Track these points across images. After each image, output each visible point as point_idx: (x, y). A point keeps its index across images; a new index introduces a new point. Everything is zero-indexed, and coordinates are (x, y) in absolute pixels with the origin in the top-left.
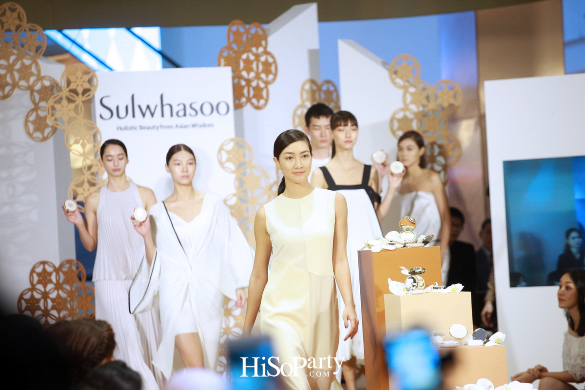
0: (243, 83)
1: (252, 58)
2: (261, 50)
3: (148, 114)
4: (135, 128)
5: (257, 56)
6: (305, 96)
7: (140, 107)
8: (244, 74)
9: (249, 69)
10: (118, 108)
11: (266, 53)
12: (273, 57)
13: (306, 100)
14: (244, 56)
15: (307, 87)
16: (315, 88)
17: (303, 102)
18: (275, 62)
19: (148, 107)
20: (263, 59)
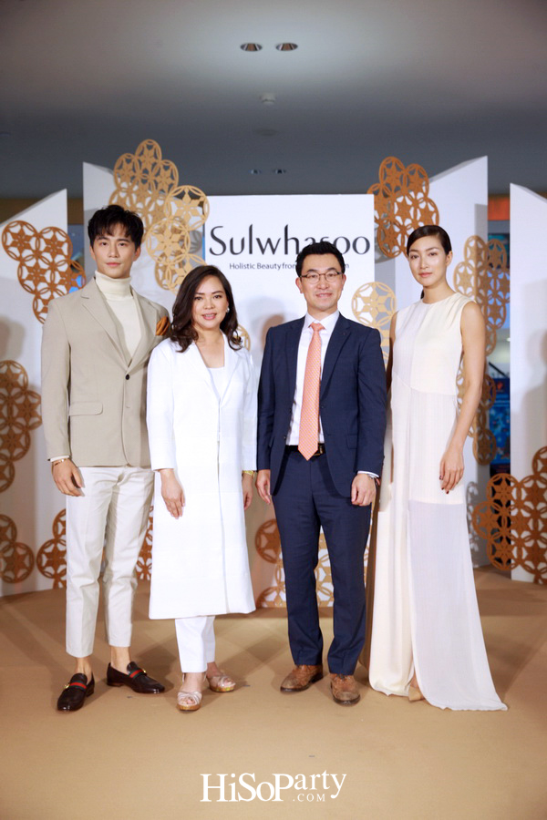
0: (397, 229)
1: (409, 202)
2: (420, 195)
3: (268, 249)
4: (252, 267)
5: (416, 203)
6: (469, 253)
7: (258, 240)
8: (399, 219)
9: (405, 215)
10: (232, 241)
11: (426, 199)
12: (434, 206)
13: (470, 258)
14: (400, 200)
15: (472, 244)
16: (480, 246)
17: (467, 259)
18: (436, 211)
19: (269, 241)
20: (422, 206)
